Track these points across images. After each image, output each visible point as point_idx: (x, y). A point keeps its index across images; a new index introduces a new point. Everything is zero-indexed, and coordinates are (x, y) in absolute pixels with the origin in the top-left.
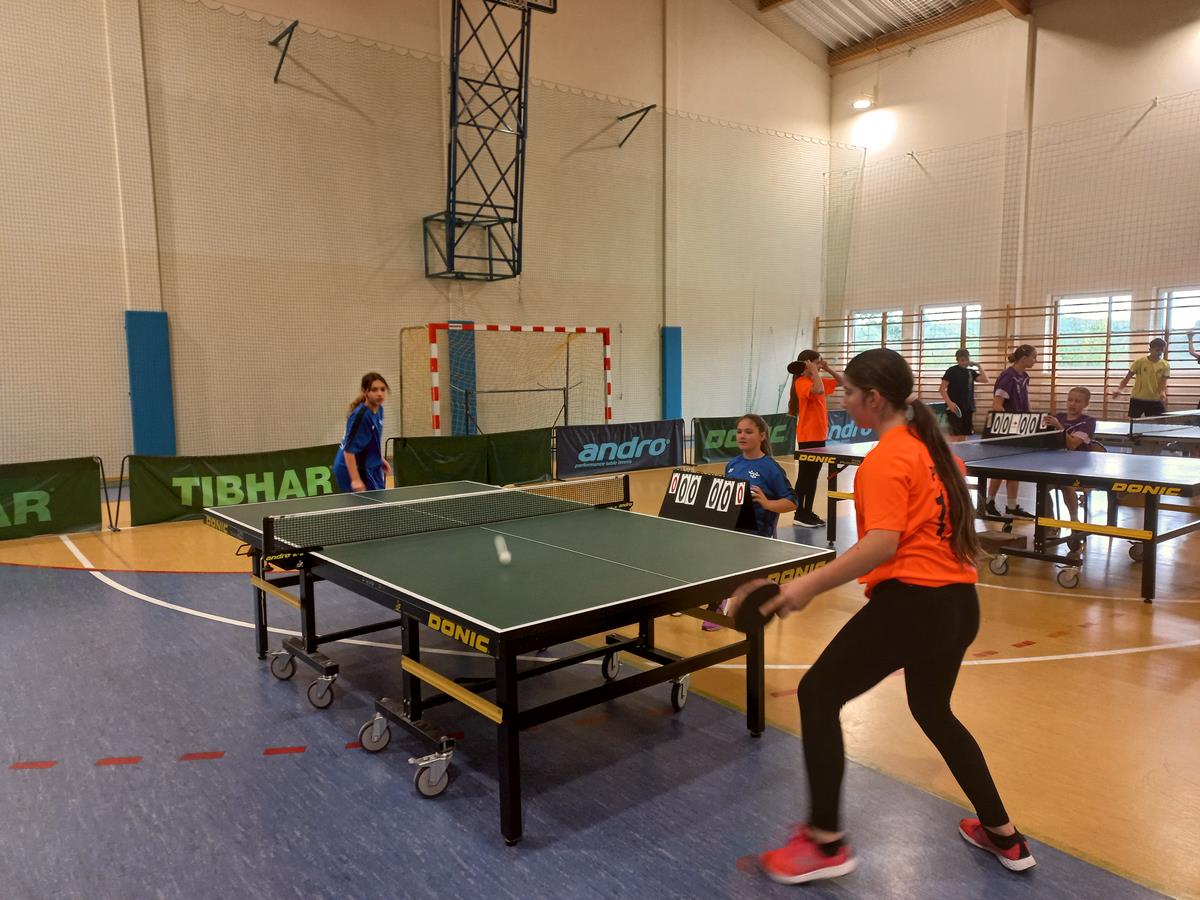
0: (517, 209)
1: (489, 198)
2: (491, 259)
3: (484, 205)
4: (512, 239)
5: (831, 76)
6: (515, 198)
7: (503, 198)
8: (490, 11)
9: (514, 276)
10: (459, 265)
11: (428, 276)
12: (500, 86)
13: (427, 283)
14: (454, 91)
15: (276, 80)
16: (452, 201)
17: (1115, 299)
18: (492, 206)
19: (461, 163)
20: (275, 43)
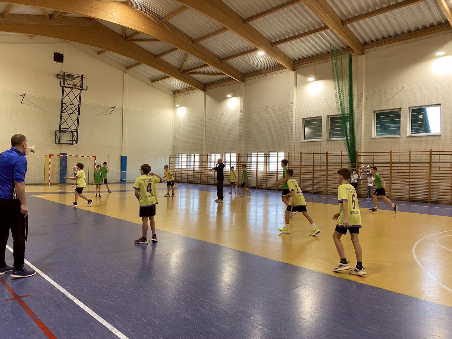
0: (77, 129)
1: (69, 127)
2: (72, 141)
3: (69, 129)
4: (76, 137)
5: (174, 97)
6: (77, 127)
7: (74, 127)
8: (72, 90)
9: (76, 144)
10: (61, 141)
11: (55, 143)
12: (73, 104)
13: (55, 144)
14: (62, 106)
15: (21, 103)
16: (60, 128)
17: (216, 154)
18: (70, 129)
19: (63, 120)
20: (22, 96)
